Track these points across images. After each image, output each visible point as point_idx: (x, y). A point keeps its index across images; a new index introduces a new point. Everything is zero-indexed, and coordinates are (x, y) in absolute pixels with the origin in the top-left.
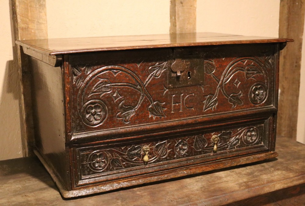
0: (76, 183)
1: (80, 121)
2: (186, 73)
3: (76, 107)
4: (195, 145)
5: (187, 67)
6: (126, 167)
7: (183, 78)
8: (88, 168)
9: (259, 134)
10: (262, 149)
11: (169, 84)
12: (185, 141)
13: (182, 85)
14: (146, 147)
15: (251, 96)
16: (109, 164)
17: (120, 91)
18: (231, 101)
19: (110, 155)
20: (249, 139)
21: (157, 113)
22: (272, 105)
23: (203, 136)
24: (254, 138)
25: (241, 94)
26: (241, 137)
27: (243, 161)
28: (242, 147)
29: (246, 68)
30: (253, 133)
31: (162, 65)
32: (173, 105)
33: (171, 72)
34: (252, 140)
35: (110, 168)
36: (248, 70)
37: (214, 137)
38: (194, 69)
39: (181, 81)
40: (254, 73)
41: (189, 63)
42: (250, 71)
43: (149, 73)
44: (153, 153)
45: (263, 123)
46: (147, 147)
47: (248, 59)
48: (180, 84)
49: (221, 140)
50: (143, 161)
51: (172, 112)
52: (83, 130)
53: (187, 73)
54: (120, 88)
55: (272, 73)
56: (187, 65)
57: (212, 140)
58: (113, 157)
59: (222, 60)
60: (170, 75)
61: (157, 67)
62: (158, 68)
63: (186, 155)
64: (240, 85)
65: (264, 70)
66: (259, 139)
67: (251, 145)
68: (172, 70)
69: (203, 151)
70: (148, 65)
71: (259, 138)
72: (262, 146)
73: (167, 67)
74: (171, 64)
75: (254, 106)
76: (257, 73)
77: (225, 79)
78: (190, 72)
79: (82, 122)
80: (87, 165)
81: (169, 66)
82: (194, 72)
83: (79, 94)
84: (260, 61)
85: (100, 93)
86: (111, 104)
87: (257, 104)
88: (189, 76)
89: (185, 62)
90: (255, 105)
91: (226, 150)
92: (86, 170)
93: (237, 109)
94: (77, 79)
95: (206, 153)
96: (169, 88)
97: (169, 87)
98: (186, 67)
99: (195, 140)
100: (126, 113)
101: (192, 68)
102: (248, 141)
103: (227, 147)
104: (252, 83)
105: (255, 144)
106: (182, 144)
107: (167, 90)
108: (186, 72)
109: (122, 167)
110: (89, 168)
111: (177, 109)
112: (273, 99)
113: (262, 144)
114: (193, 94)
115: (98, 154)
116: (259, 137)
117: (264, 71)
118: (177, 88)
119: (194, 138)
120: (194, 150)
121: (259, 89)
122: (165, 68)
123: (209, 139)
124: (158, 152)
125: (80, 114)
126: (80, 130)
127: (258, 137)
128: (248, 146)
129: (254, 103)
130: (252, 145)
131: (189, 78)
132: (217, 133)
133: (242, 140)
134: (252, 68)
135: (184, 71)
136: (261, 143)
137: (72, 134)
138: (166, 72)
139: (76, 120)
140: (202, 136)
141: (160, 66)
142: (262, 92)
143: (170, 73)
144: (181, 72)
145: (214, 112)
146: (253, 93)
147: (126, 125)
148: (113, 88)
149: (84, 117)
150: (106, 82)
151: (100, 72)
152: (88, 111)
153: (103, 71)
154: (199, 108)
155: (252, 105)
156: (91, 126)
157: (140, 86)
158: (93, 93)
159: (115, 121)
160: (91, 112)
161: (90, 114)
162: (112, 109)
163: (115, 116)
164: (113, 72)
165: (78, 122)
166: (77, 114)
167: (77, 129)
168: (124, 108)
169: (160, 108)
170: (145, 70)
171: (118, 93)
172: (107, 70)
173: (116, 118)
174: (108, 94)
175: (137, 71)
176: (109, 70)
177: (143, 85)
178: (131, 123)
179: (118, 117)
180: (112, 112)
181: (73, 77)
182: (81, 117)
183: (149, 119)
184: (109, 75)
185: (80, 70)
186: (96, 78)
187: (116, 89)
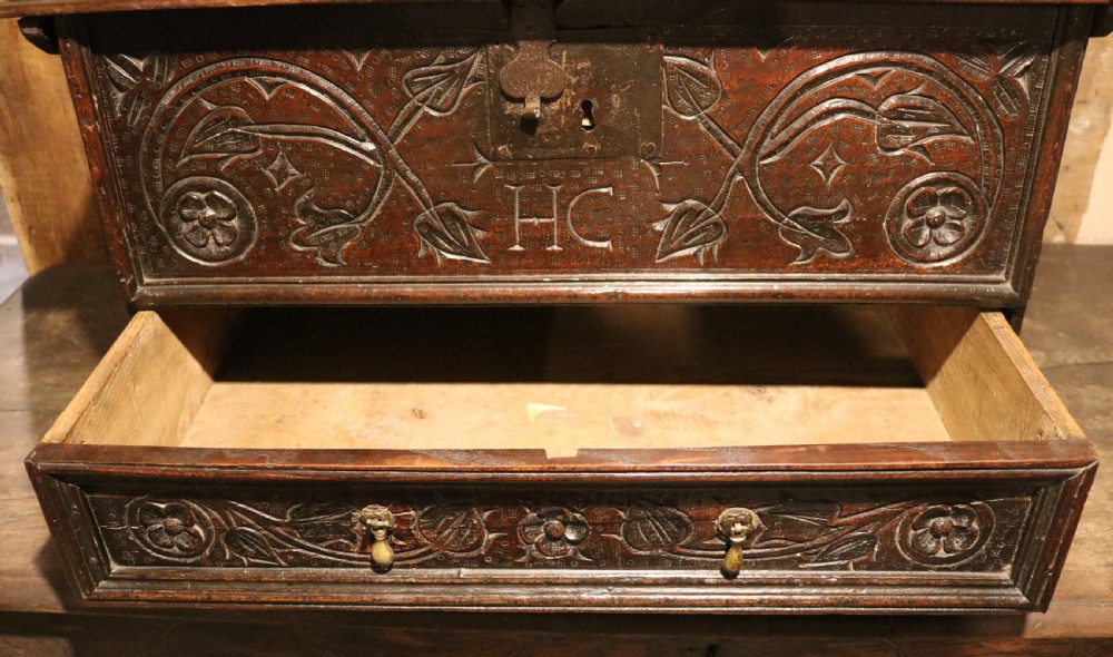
1: (163, 242)
2: (573, 106)
3: (141, 196)
5: (578, 81)
7: (557, 122)
11: (496, 143)
13: (554, 152)
15: (899, 226)
17: (291, 152)
18: (789, 234)
21: (450, 243)
22: (1001, 277)
25: (843, 213)
29: (886, 104)
31: (464, 66)
32: (518, 221)
33: (503, 99)
36: (895, 113)
38: (610, 93)
39: (549, 133)
40: (926, 129)
41: (587, 64)
42: (908, 120)
43: (403, 93)
47: (901, 65)
48: (543, 146)
51: (517, 248)
52: (177, 271)
53: (578, 104)
54: (293, 143)
55: (1027, 139)
56: (576, 73)
59: (757, 61)
60: (497, 107)
61: (441, 72)
62: (443, 78)
64: (842, 174)
65: (981, 122)
68: (505, 88)
70: (399, 65)
73: (484, 74)
74: (499, 64)
75: (908, 269)
76: (942, 132)
77: (767, 142)
78: (594, 102)
79: (171, 246)
81: (492, 71)
82: (610, 105)
83: (144, 153)
84: (969, 79)
85: (220, 155)
86: (264, 197)
87: (924, 261)
88: (588, 115)
89: (568, 57)
90: (911, 263)
93: (820, 271)
94: (127, 102)
96: (494, 158)
97: (495, 152)
98: (574, 80)
100: (327, 233)
101: (599, 87)
104: (907, 169)
106: (559, 518)
107: (490, 165)
108: (574, 100)
111: (537, 239)
112: (1012, 249)
114: (611, 191)
117: (982, 128)
118: (534, 160)
121: (948, 200)
122: (475, 79)
125: (159, 221)
126: (165, 270)
129: (907, 257)
131: (586, 122)
134: (914, 107)
135: (559, 96)
137: (138, 282)
138: (483, 97)
139: (149, 239)
141: (452, 71)
142: (959, 213)
143: (496, 99)
144: (545, 101)
145: (706, 268)
146: (912, 216)
147: (330, 272)
148: (266, 141)
149: (173, 230)
150: (234, 117)
151: (209, 81)
152: (185, 212)
153: (218, 77)
154: (635, 246)
155: (898, 260)
156: (201, 263)
157: (374, 140)
158: (192, 152)
159: (286, 255)
160: (196, 216)
161: (196, 223)
162: (272, 213)
163: (286, 238)
164: (260, 81)
165: (155, 244)
166: (146, 219)
167: (155, 264)
168: (316, 212)
169: (464, 227)
170: (386, 84)
171: (287, 160)
172: (234, 74)
173: (288, 246)
174: (249, 160)
175: (354, 83)
176: (242, 75)
177: (386, 139)
178: (348, 266)
179: (295, 242)
180: (271, 225)
181: (115, 94)
182: (163, 229)
183: (419, 260)
184: (243, 95)
185: (133, 71)
186: (196, 102)
187: (276, 144)
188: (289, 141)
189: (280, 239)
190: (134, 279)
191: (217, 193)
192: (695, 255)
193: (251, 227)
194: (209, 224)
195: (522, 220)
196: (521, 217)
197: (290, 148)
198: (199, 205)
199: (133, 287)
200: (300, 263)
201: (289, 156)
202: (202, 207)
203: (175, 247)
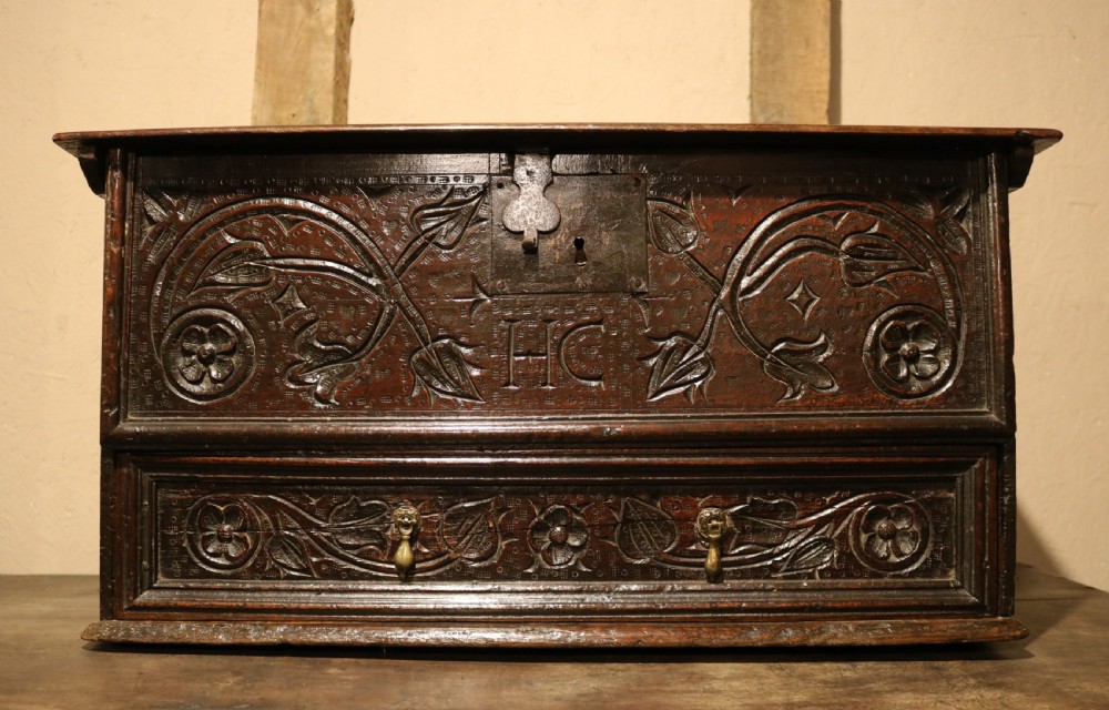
0: (128, 595)
1: (157, 375)
2: (567, 242)
3: (146, 326)
4: (622, 536)
5: (572, 220)
6: (324, 576)
7: (552, 258)
8: (184, 551)
9: (932, 531)
10: (947, 597)
11: (494, 278)
12: (577, 513)
13: (550, 287)
14: (408, 511)
15: (877, 360)
16: (261, 553)
17: (301, 285)
18: (776, 370)
19: (267, 518)
20: (882, 549)
21: (445, 382)
22: (985, 409)
23: (659, 504)
24: (907, 548)
25: (824, 347)
26: (843, 536)
27: (838, 632)
28: (850, 576)
29: (848, 242)
30: (903, 524)
31: (470, 207)
32: (513, 359)
34: (900, 554)
35: (264, 566)
36: (856, 251)
37: (706, 513)
38: (601, 230)
39: (544, 268)
40: (886, 266)
41: (580, 205)
42: (869, 258)
43: (413, 230)
44: (435, 540)
45: (950, 484)
46: (412, 511)
47: (854, 207)
48: (538, 280)
49: (744, 532)
50: (393, 567)
51: (511, 387)
52: (164, 408)
53: (571, 241)
54: (303, 277)
56: (570, 212)
57: (697, 525)
58: (277, 527)
59: (729, 205)
60: (498, 243)
61: (448, 212)
62: (450, 218)
63: (581, 572)
64: (817, 308)
65: (935, 258)
66: (932, 556)
67: (894, 576)
68: (506, 224)
69: (662, 570)
70: (411, 204)
71: (935, 551)
72: (946, 586)
73: (488, 213)
74: (502, 204)
75: (893, 404)
76: (902, 268)
78: (586, 239)
79: (163, 381)
80: (183, 541)
81: (495, 211)
82: (601, 242)
85: (232, 288)
86: (267, 329)
87: (907, 396)
89: (562, 198)
90: (895, 399)
91: (768, 577)
92: (176, 559)
93: (809, 408)
95: (673, 576)
96: (493, 293)
97: (494, 287)
98: (568, 219)
99: (618, 517)
101: (591, 226)
102: (876, 555)
103: (774, 568)
104: (876, 304)
105: (912, 574)
106: (563, 522)
107: (489, 300)
108: (567, 237)
109: (311, 573)
110: (186, 553)
111: (531, 377)
112: (989, 381)
113: (952, 577)
114: (602, 327)
115: (222, 509)
116: (936, 543)
117: (936, 263)
118: (530, 294)
119: (615, 507)
120: (618, 555)
121: (917, 334)
122: (479, 219)
123: (686, 521)
124: (460, 540)
125: (159, 353)
126: (153, 408)
127: (930, 545)
128: (881, 576)
129: (890, 392)
130: (900, 576)
132: (720, 500)
133: (848, 545)
134: (872, 245)
136: (945, 573)
137: (121, 416)
138: (485, 235)
139: (142, 372)
140: (655, 505)
141: (458, 211)
142: (932, 346)
144: (542, 235)
145: (696, 408)
146: (887, 350)
147: (321, 413)
148: (278, 274)
149: (169, 363)
150: (253, 250)
151: (235, 217)
152: (187, 345)
153: (244, 213)
154: (626, 384)
155: (881, 395)
156: (191, 401)
157: (381, 276)
158: (205, 284)
159: (278, 394)
160: (196, 351)
161: (194, 358)
162: (273, 347)
163: (281, 375)
164: (282, 219)
165: (148, 378)
166: (144, 350)
167: (143, 400)
168: (316, 347)
169: (460, 365)
170: (398, 222)
171: (295, 294)
172: (260, 210)
173: (283, 383)
174: (259, 293)
175: (368, 221)
176: (267, 212)
177: (392, 274)
178: (340, 406)
179: (291, 380)
180: (268, 360)
181: (144, 227)
182: (161, 362)
183: (413, 400)
184: (264, 230)
185: (167, 206)
186: (220, 235)
187: (287, 278)
188: (300, 275)
189: (276, 375)
190: (118, 413)
191: (221, 325)
192: (685, 393)
193: (248, 363)
194: (207, 360)
195: (517, 359)
196: (516, 355)
197: (300, 281)
198: (202, 339)
199: (116, 419)
200: (292, 401)
201: (299, 288)
202: (203, 341)
203: (167, 382)
